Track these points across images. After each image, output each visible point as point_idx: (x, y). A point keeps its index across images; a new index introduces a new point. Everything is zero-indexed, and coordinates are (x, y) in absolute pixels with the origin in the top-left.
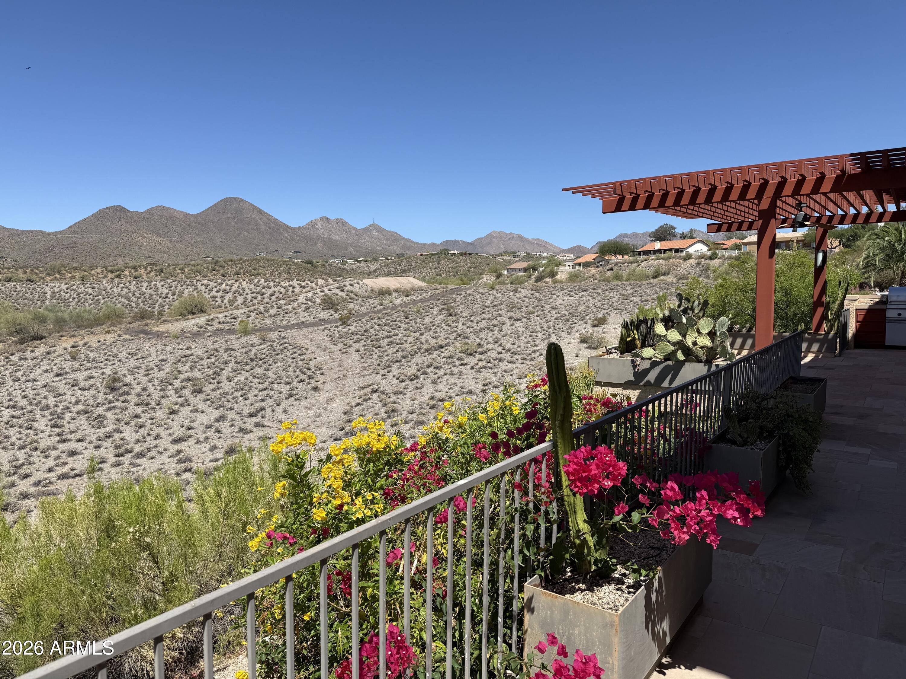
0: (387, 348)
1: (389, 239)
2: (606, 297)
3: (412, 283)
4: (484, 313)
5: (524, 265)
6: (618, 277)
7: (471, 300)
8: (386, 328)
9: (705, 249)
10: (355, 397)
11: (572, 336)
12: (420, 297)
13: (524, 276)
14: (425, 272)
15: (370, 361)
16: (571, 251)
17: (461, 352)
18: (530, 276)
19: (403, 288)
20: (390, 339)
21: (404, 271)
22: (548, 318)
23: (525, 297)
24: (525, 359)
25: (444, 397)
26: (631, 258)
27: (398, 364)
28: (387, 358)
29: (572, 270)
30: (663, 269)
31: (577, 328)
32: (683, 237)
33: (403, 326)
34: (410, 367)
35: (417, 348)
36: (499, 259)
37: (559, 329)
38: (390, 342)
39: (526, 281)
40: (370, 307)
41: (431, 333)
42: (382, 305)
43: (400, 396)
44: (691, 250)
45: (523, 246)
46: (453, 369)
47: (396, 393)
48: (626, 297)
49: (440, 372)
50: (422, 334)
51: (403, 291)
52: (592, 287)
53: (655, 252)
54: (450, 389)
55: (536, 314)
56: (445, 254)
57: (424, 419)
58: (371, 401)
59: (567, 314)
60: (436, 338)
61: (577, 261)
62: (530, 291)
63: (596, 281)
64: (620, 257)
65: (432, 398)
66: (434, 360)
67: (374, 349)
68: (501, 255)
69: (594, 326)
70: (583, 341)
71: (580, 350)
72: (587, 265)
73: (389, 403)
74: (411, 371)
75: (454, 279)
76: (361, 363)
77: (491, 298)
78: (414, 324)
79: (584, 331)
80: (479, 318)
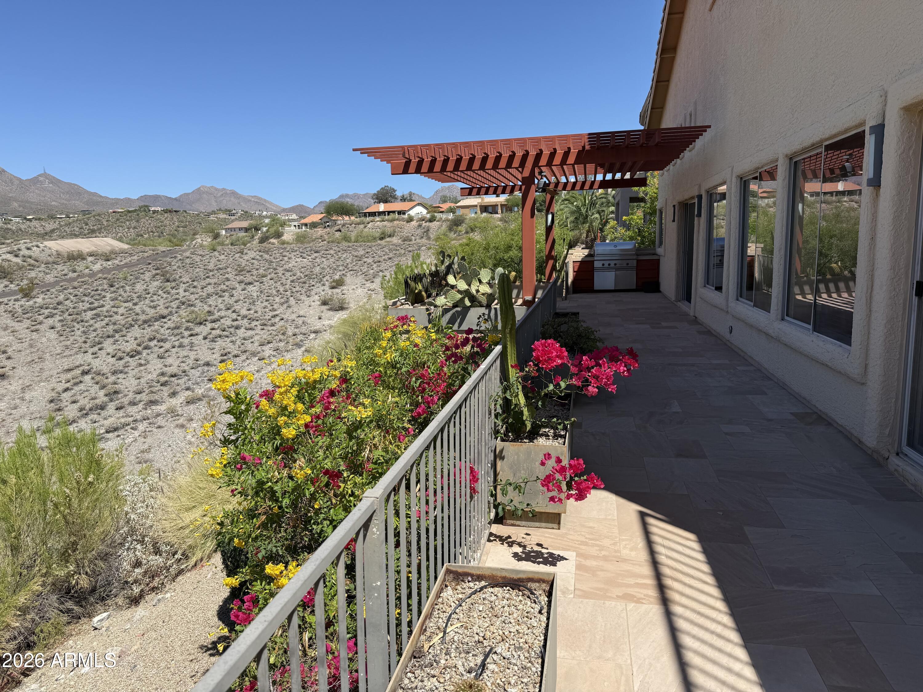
0: (92, 322)
1: (68, 193)
2: (340, 258)
3: (111, 245)
4: (208, 277)
5: (245, 224)
6: (346, 239)
7: (190, 264)
8: (86, 299)
9: (424, 211)
10: (61, 382)
11: (312, 299)
12: (124, 261)
13: (246, 236)
14: (121, 232)
15: (72, 339)
16: (293, 210)
17: (188, 321)
18: (253, 237)
19: (100, 252)
20: (94, 312)
21: (93, 231)
22: (284, 281)
23: (253, 259)
24: (265, 325)
25: (178, 371)
26: (358, 220)
27: (111, 340)
28: (95, 334)
29: (300, 230)
30: (389, 231)
31: (315, 290)
32: (403, 199)
33: (108, 295)
34: (127, 342)
35: (133, 320)
36: (212, 217)
37: (297, 292)
38: (95, 315)
39: (249, 242)
40: (59, 275)
41: (147, 301)
42: (75, 272)
43: (120, 376)
44: (412, 213)
45: (239, 203)
46: (181, 340)
47: (114, 373)
48: (360, 258)
49: (167, 345)
50: (135, 304)
51: (102, 255)
52: (324, 248)
53: (380, 213)
54: (182, 362)
55: (269, 278)
56: (145, 211)
57: (156, 397)
58: (82, 384)
59: (303, 276)
60: (155, 307)
61: (303, 221)
62: (257, 252)
63: (325, 242)
64: (347, 218)
65: (163, 374)
66: (157, 331)
67: (75, 324)
68: (214, 212)
69: (333, 288)
70: (324, 303)
71: (322, 312)
72: (314, 225)
73: (108, 384)
74: (130, 346)
75: (160, 240)
76: (61, 342)
77: (213, 260)
78: (122, 293)
79: (323, 293)
80: (203, 283)
